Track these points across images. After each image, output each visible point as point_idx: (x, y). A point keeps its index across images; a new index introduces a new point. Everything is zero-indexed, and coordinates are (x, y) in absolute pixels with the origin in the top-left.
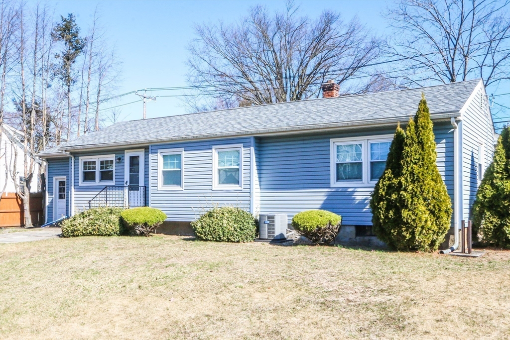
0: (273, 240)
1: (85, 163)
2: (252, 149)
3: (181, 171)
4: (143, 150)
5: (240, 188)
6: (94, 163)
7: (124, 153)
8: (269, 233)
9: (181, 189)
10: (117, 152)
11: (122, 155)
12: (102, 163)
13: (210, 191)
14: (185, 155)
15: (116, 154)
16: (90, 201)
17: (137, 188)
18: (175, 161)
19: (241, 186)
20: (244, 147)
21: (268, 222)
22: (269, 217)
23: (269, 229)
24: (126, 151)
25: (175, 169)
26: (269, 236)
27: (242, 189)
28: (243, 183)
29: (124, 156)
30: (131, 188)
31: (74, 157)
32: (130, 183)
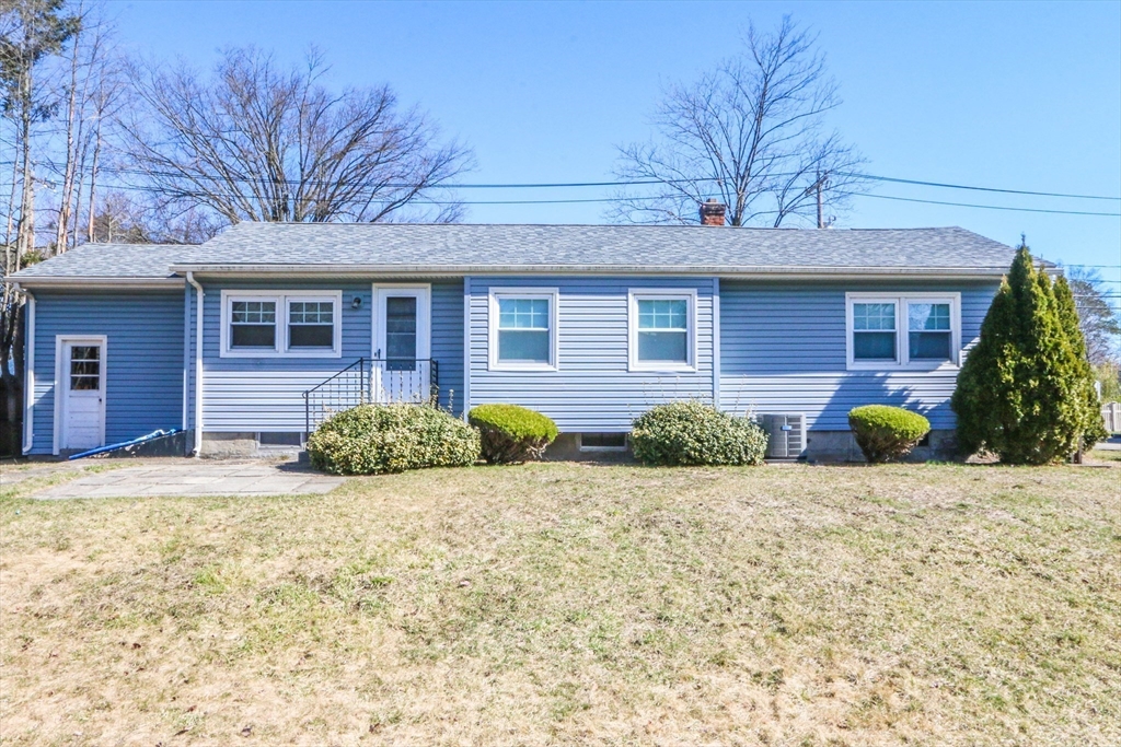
0: (799, 458)
1: (236, 306)
2: (717, 299)
3: (548, 332)
4: (429, 285)
5: (690, 369)
6: (271, 306)
7: (370, 289)
8: (791, 446)
9: (551, 368)
10: (347, 286)
11: (367, 293)
12: (295, 307)
13: (624, 373)
14: (558, 301)
15: (343, 290)
16: (307, 392)
17: (410, 365)
18: (532, 313)
19: (692, 364)
20: (699, 294)
21: (790, 428)
22: (790, 420)
23: (790, 439)
24: (375, 285)
25: (532, 329)
26: (790, 452)
27: (696, 370)
28: (697, 359)
29: (370, 296)
30: (392, 365)
31: (204, 289)
32: (388, 355)
